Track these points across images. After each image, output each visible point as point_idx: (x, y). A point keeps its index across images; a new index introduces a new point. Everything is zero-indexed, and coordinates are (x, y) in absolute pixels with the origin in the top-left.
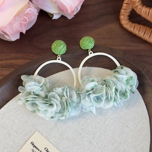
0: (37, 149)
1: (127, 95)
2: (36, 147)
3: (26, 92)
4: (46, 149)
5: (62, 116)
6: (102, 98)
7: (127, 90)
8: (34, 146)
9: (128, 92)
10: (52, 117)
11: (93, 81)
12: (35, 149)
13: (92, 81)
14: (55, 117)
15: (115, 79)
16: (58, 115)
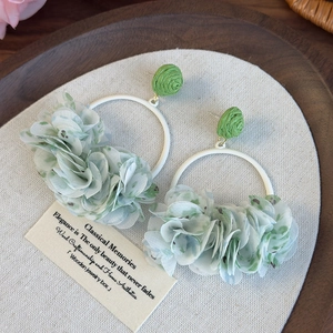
0: (69, 227)
1: (257, 264)
2: (65, 223)
3: (49, 126)
4: (88, 227)
5: (93, 213)
6: (198, 247)
7: (262, 252)
8: (62, 221)
9: (262, 257)
10: (71, 204)
11: (196, 202)
12: (63, 227)
13: (193, 202)
14: (78, 207)
15: (244, 216)
16: (85, 205)
